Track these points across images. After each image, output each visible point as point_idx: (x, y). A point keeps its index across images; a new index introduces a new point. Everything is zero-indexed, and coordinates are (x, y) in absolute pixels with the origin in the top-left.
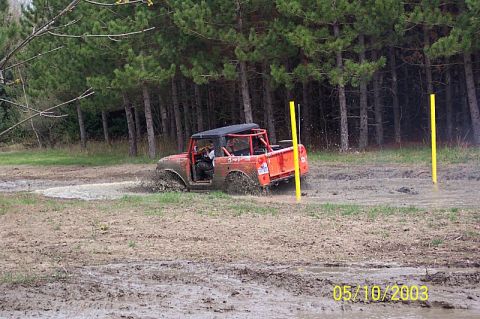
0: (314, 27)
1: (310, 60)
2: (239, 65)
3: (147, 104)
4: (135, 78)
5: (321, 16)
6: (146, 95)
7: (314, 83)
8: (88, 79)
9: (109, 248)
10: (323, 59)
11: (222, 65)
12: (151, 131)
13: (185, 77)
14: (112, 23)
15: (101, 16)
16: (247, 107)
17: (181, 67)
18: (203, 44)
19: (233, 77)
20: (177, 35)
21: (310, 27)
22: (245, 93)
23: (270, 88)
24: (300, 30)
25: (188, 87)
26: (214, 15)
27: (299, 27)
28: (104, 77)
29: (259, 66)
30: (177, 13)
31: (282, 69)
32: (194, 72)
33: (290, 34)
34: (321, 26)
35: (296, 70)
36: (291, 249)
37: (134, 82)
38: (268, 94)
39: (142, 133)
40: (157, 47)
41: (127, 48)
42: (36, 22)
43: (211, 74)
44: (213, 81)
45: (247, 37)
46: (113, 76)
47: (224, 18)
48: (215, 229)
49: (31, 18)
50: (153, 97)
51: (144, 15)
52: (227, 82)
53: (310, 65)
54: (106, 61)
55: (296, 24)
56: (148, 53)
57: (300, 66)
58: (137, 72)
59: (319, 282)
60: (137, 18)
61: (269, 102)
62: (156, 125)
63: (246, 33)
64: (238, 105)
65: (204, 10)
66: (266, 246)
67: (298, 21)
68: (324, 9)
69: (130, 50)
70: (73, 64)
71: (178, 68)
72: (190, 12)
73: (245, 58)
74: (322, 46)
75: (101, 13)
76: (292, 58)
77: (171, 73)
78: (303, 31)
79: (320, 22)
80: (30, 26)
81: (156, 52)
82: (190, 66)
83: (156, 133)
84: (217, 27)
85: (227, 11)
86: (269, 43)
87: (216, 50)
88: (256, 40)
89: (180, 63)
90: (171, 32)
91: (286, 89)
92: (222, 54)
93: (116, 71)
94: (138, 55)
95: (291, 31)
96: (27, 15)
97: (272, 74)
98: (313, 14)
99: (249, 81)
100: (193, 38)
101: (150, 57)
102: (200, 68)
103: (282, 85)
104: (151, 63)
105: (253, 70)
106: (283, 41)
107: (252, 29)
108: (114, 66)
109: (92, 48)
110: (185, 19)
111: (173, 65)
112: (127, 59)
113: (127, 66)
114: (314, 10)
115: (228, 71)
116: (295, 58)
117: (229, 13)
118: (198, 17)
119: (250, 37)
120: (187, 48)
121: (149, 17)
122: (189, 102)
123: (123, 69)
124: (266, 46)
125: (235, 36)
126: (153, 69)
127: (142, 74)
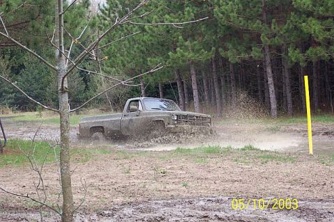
0: (322, 18)
1: (319, 44)
2: (263, 48)
3: (194, 78)
4: (184, 58)
5: (327, 10)
6: (193, 71)
7: (321, 62)
8: (149, 59)
9: (168, 187)
10: (329, 43)
11: (250, 48)
12: (196, 99)
13: (222, 57)
14: (167, 16)
15: (159, 11)
16: (270, 80)
17: (220, 49)
18: (237, 32)
19: (259, 57)
20: (216, 26)
21: (318, 18)
22: (269, 70)
23: (287, 65)
24: (311, 21)
25: (224, 65)
26: (244, 10)
27: (311, 18)
28: (161, 58)
29: (279, 49)
30: (216, 9)
31: (298, 51)
32: (229, 54)
33: (304, 24)
34: (328, 18)
35: (308, 52)
36: (307, 189)
37: (184, 61)
38: (286, 71)
39: (189, 101)
40: (201, 35)
41: (178, 36)
42: (109, 17)
43: (242, 55)
44: (244, 61)
45: (270, 27)
46: (168, 57)
47: (252, 12)
48: (248, 173)
49: (106, 14)
50: (198, 73)
51: (191, 11)
52: (255, 61)
53: (319, 48)
54: (162, 45)
55: (308, 17)
56: (194, 40)
57: (311, 49)
58: (186, 54)
59: (330, 214)
60: (186, 13)
61: (287, 76)
62: (200, 94)
63: (270, 23)
64: (262, 79)
65: (237, 7)
66: (288, 186)
67: (310, 14)
68: (330, 5)
69: (180, 37)
70: (138, 48)
71: (217, 50)
72: (227, 8)
73: (269, 42)
74: (328, 33)
75: (159, 9)
76: (305, 42)
77: (212, 55)
78: (314, 22)
79: (327, 14)
80: (105, 19)
81: (200, 39)
82: (226, 49)
83: (200, 101)
84: (247, 19)
85: (254, 7)
86: (287, 31)
87: (246, 37)
88: (277, 29)
89: (219, 47)
90: (212, 23)
91: (300, 66)
92: (251, 40)
93: (170, 53)
94: (186, 41)
95: (304, 22)
96: (103, 12)
97: (289, 54)
98: (321, 8)
99: (271, 60)
100: (229, 28)
101: (195, 42)
102: (235, 50)
103: (297, 64)
104: (197, 47)
105: (274, 51)
106: (298, 30)
107: (274, 20)
108: (168, 50)
109: (151, 36)
110: (223, 13)
111: (213, 48)
112: (178, 44)
113: (178, 49)
114: (322, 6)
115: (256, 53)
116: (307, 42)
117: (256, 9)
118: (232, 11)
119: (273, 26)
120: (224, 36)
121: (195, 12)
122: (225, 77)
123: (175, 52)
124: (285, 33)
125: (260, 26)
126: (198, 51)
127: (190, 55)
